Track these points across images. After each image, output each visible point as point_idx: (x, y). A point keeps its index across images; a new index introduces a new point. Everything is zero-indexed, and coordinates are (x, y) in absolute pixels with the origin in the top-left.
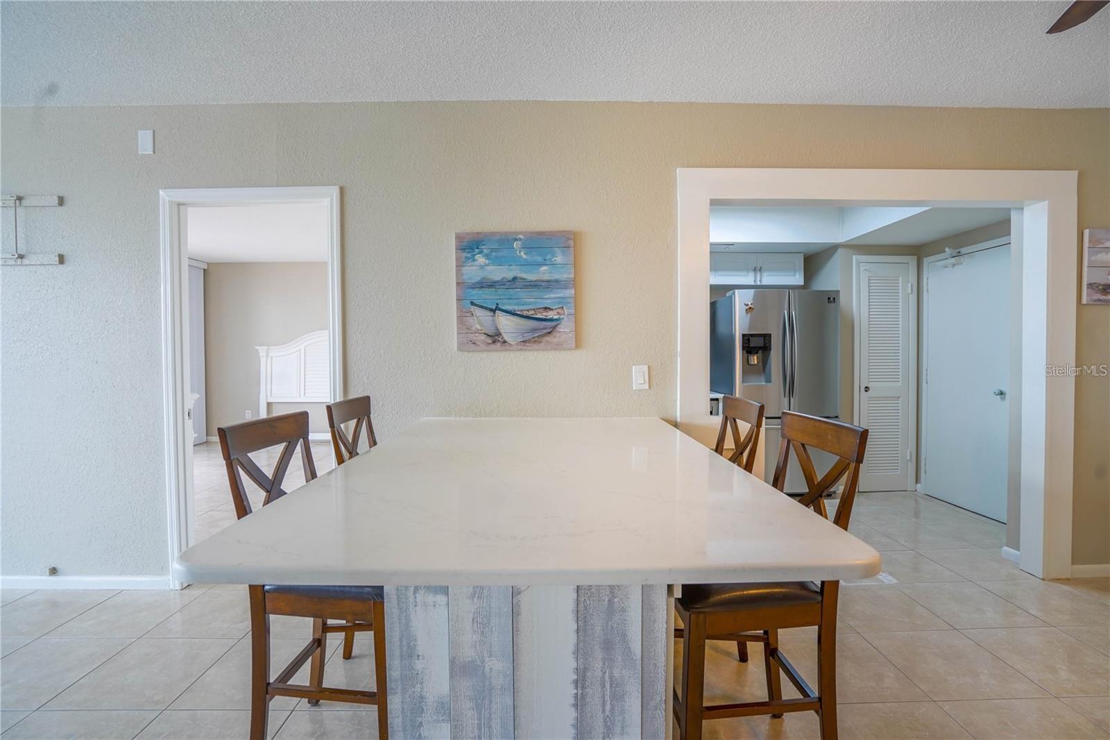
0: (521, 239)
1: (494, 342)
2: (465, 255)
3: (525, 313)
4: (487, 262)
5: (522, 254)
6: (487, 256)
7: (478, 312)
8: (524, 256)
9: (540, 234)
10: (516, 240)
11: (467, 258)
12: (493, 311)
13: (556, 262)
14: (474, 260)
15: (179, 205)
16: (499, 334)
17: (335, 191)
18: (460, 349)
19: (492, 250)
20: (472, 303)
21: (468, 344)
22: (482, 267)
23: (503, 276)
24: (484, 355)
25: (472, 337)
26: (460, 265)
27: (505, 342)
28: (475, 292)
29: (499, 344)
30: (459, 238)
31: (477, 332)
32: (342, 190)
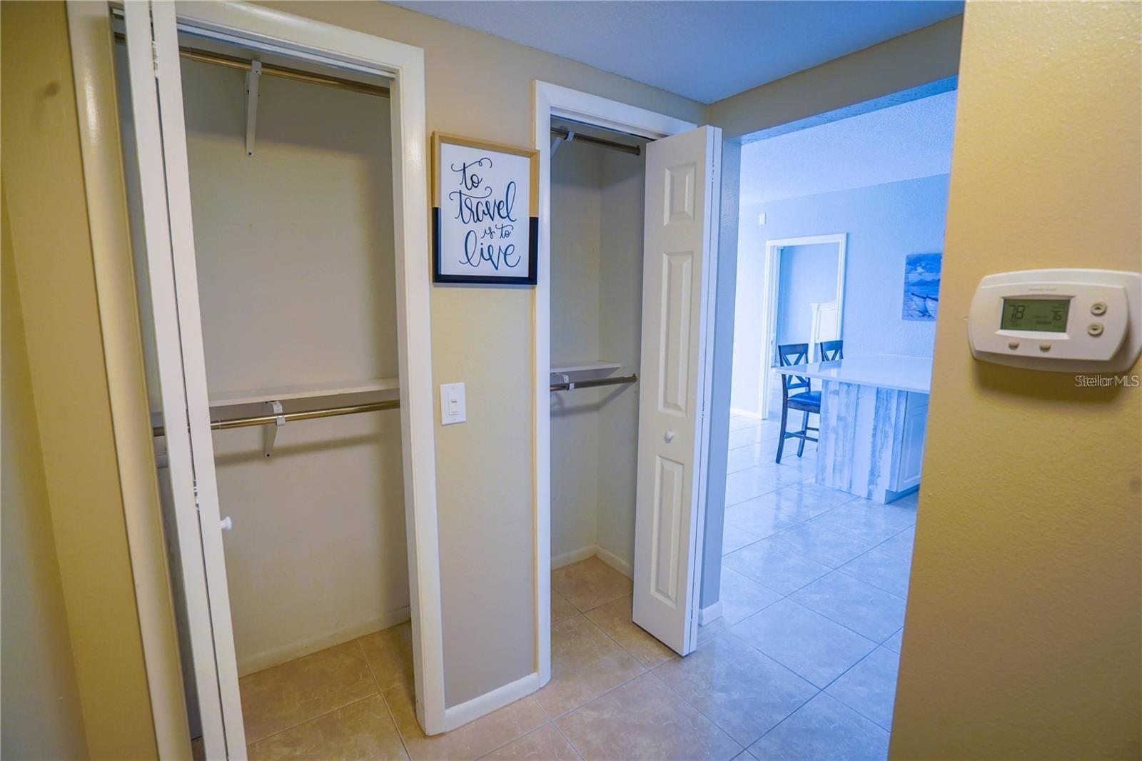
1: (923, 316)
2: (911, 267)
4: (923, 271)
6: (924, 268)
7: (916, 299)
11: (912, 269)
12: (925, 298)
14: (916, 270)
16: (927, 311)
17: (844, 236)
18: (903, 319)
19: (927, 264)
20: (913, 294)
21: (908, 315)
22: (920, 274)
23: (932, 278)
24: (918, 322)
25: (910, 312)
26: (908, 272)
27: (930, 316)
28: (915, 288)
29: (926, 317)
30: (908, 257)
31: (915, 309)
32: (848, 235)
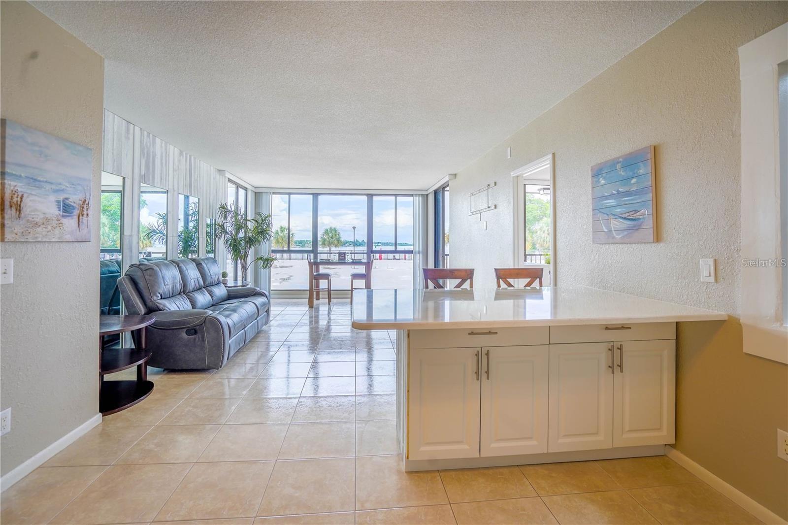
0: (620, 162)
2: (595, 179)
3: (624, 216)
4: (604, 182)
5: (621, 172)
6: (604, 178)
8: (623, 174)
9: (631, 154)
10: (618, 163)
11: (596, 182)
13: (641, 174)
14: (599, 182)
15: (517, 177)
17: (550, 156)
18: (593, 244)
19: (607, 173)
20: (598, 211)
21: (597, 239)
22: (602, 187)
24: (604, 247)
26: (593, 186)
30: (593, 168)
32: (554, 155)
